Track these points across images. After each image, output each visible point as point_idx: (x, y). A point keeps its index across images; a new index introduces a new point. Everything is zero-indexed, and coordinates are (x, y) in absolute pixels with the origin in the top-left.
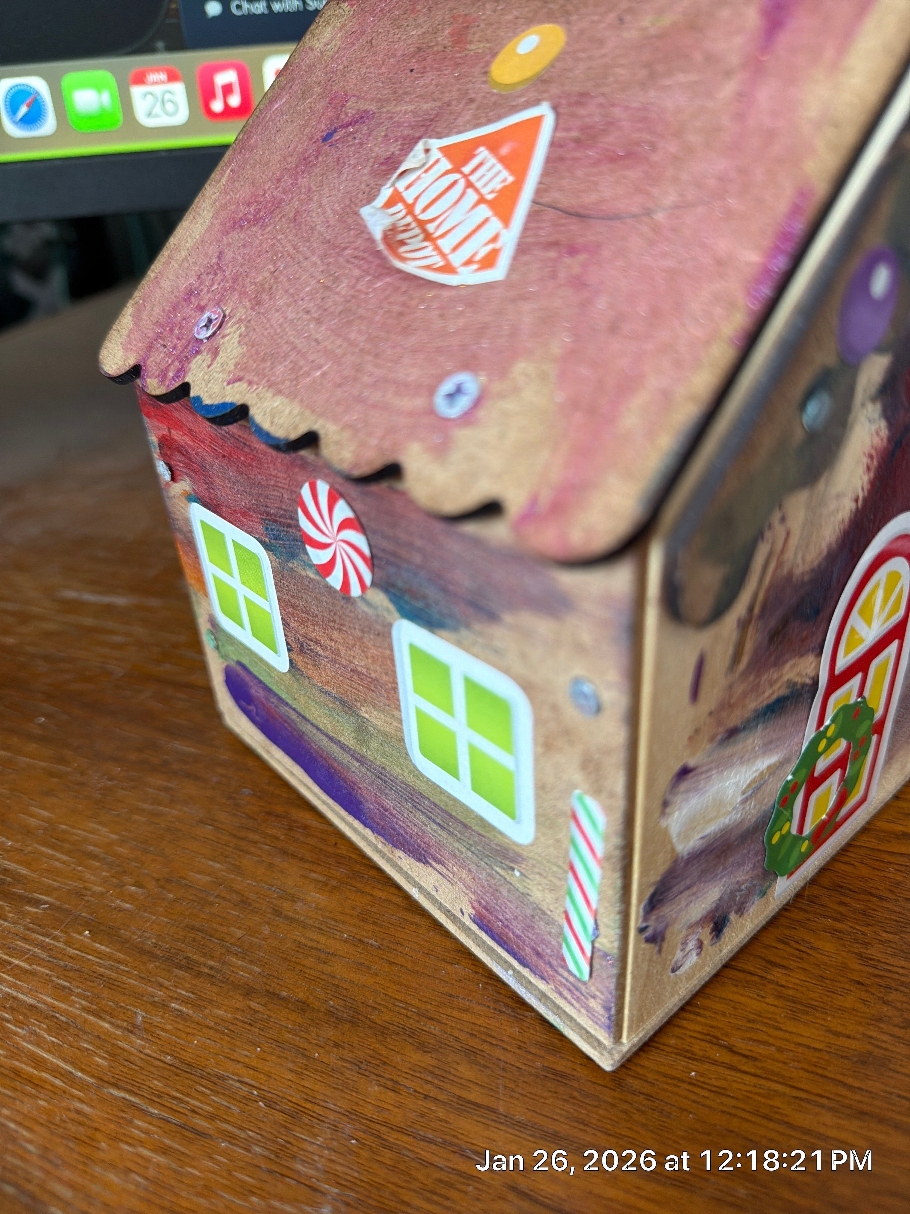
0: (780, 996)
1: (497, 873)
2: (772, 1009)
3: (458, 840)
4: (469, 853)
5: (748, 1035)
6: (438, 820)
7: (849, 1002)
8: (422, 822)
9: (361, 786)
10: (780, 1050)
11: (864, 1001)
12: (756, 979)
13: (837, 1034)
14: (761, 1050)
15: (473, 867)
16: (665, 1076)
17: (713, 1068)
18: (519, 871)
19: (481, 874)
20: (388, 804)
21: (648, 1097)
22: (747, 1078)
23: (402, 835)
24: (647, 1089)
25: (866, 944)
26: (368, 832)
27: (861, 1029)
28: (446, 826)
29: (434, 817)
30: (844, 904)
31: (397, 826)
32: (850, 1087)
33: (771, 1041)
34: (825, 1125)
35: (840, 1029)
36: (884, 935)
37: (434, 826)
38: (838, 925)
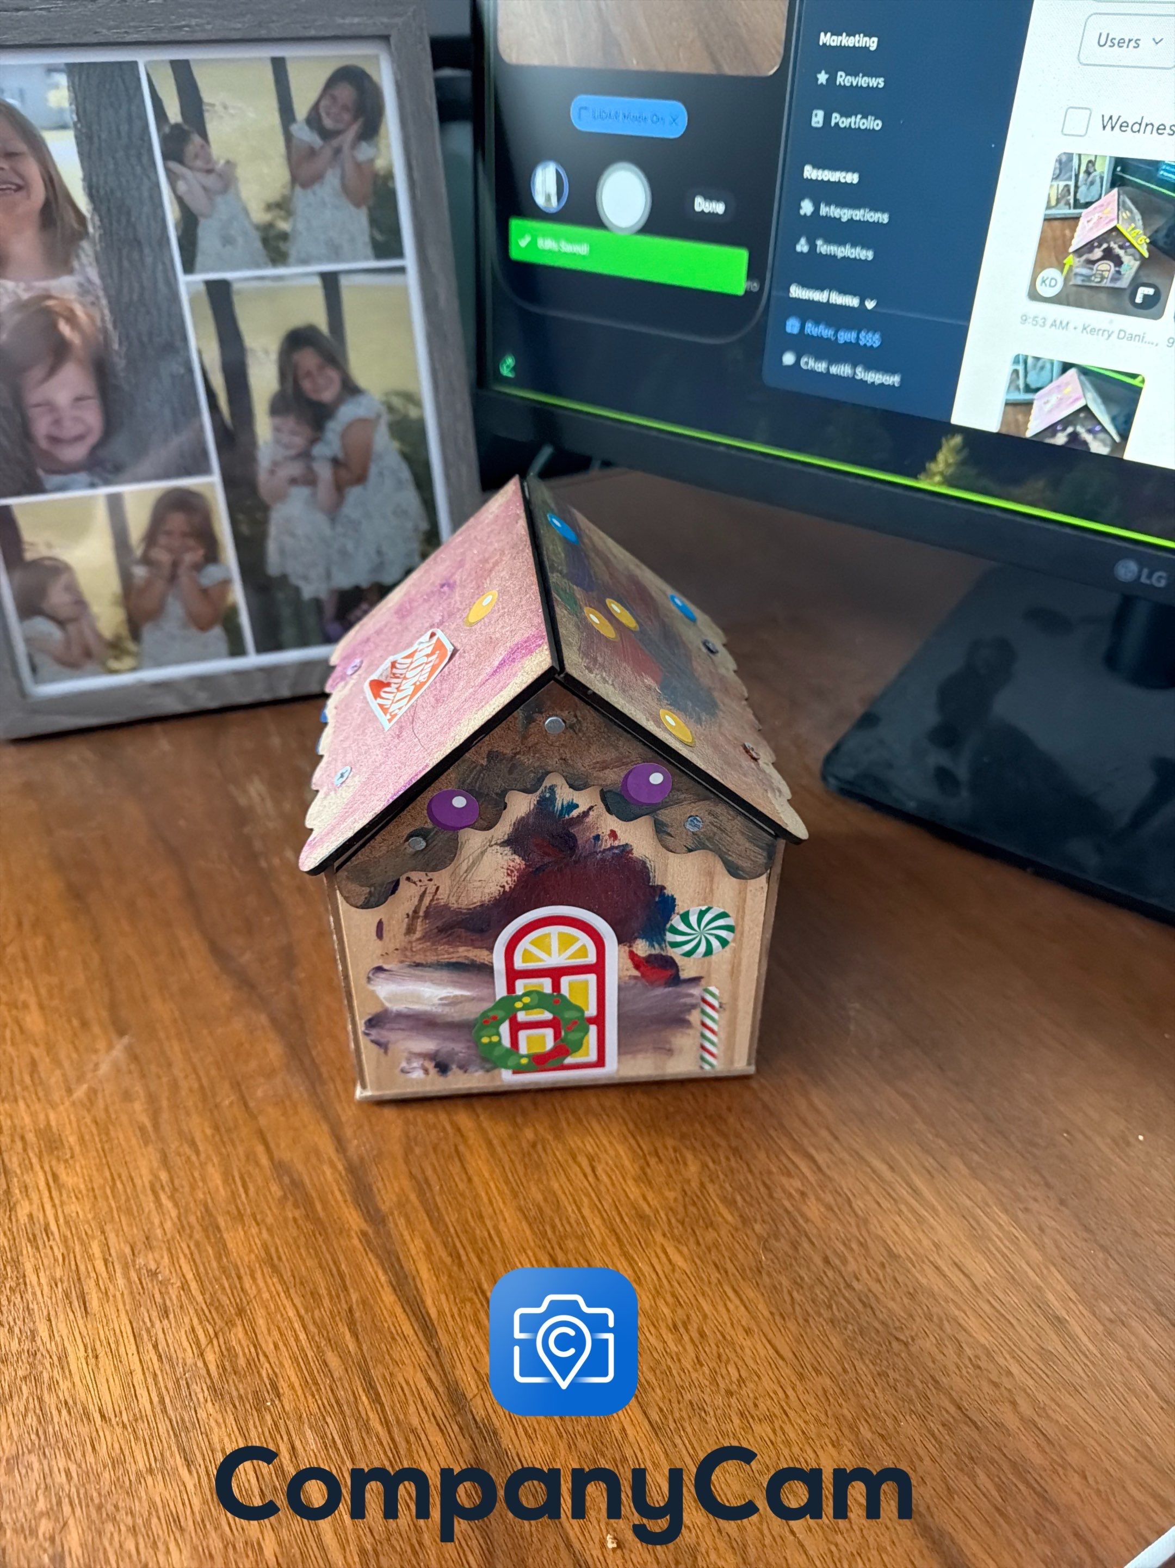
0: (642, 1169)
2: (631, 1169)
5: (608, 1169)
7: (671, 1195)
10: (613, 1184)
11: (676, 1200)
12: (641, 1153)
13: (645, 1199)
14: (604, 1178)
16: (555, 1154)
17: (578, 1169)
21: (539, 1157)
22: (586, 1184)
24: (543, 1155)
25: (712, 1181)
27: (658, 1206)
30: (728, 1159)
32: (622, 1219)
33: (614, 1177)
34: (594, 1222)
35: (649, 1199)
36: (727, 1186)
38: (711, 1164)
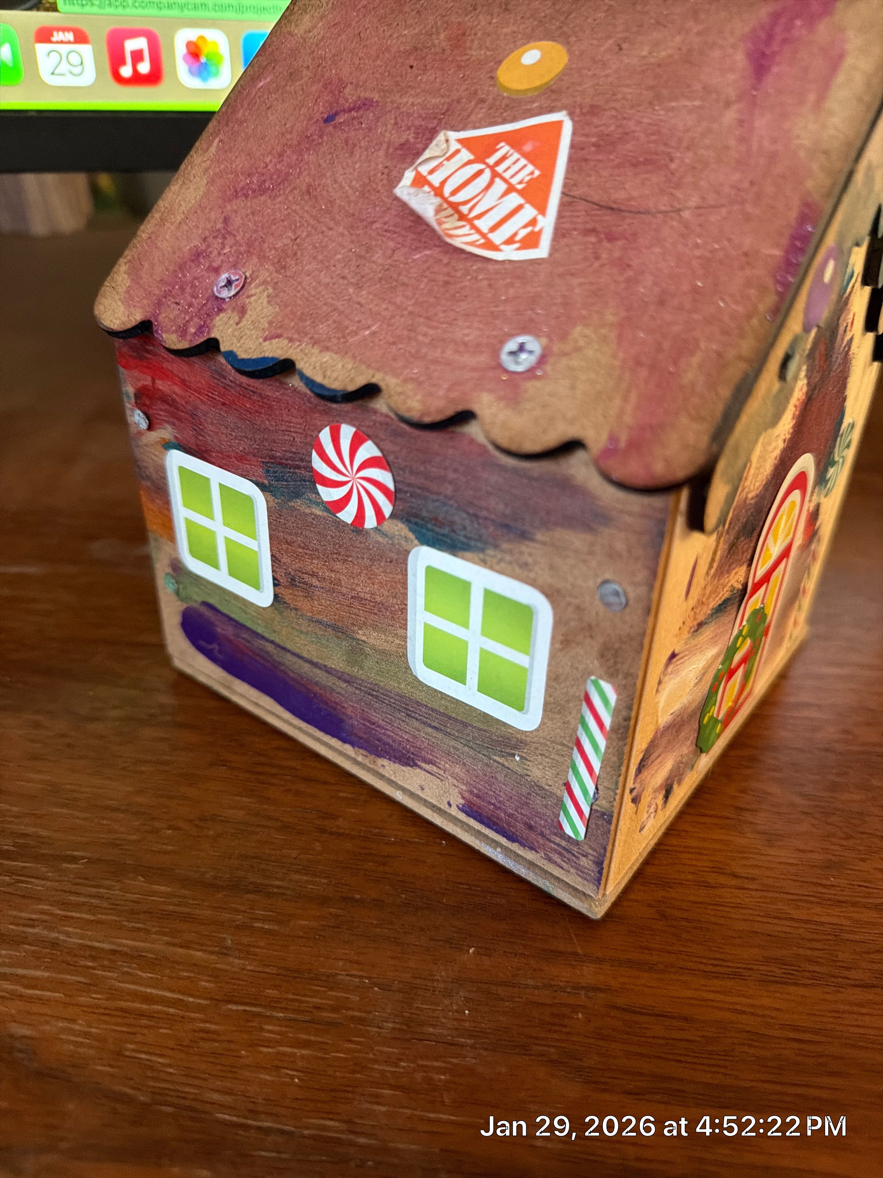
1: (495, 761)
3: (456, 739)
4: (466, 748)
6: (433, 724)
8: (415, 728)
9: (345, 705)
15: (468, 761)
18: (519, 755)
19: (476, 765)
20: (376, 717)
23: (388, 744)
26: (348, 749)
28: (442, 728)
29: (429, 722)
31: (383, 737)
32: (825, 886)
37: (430, 730)
